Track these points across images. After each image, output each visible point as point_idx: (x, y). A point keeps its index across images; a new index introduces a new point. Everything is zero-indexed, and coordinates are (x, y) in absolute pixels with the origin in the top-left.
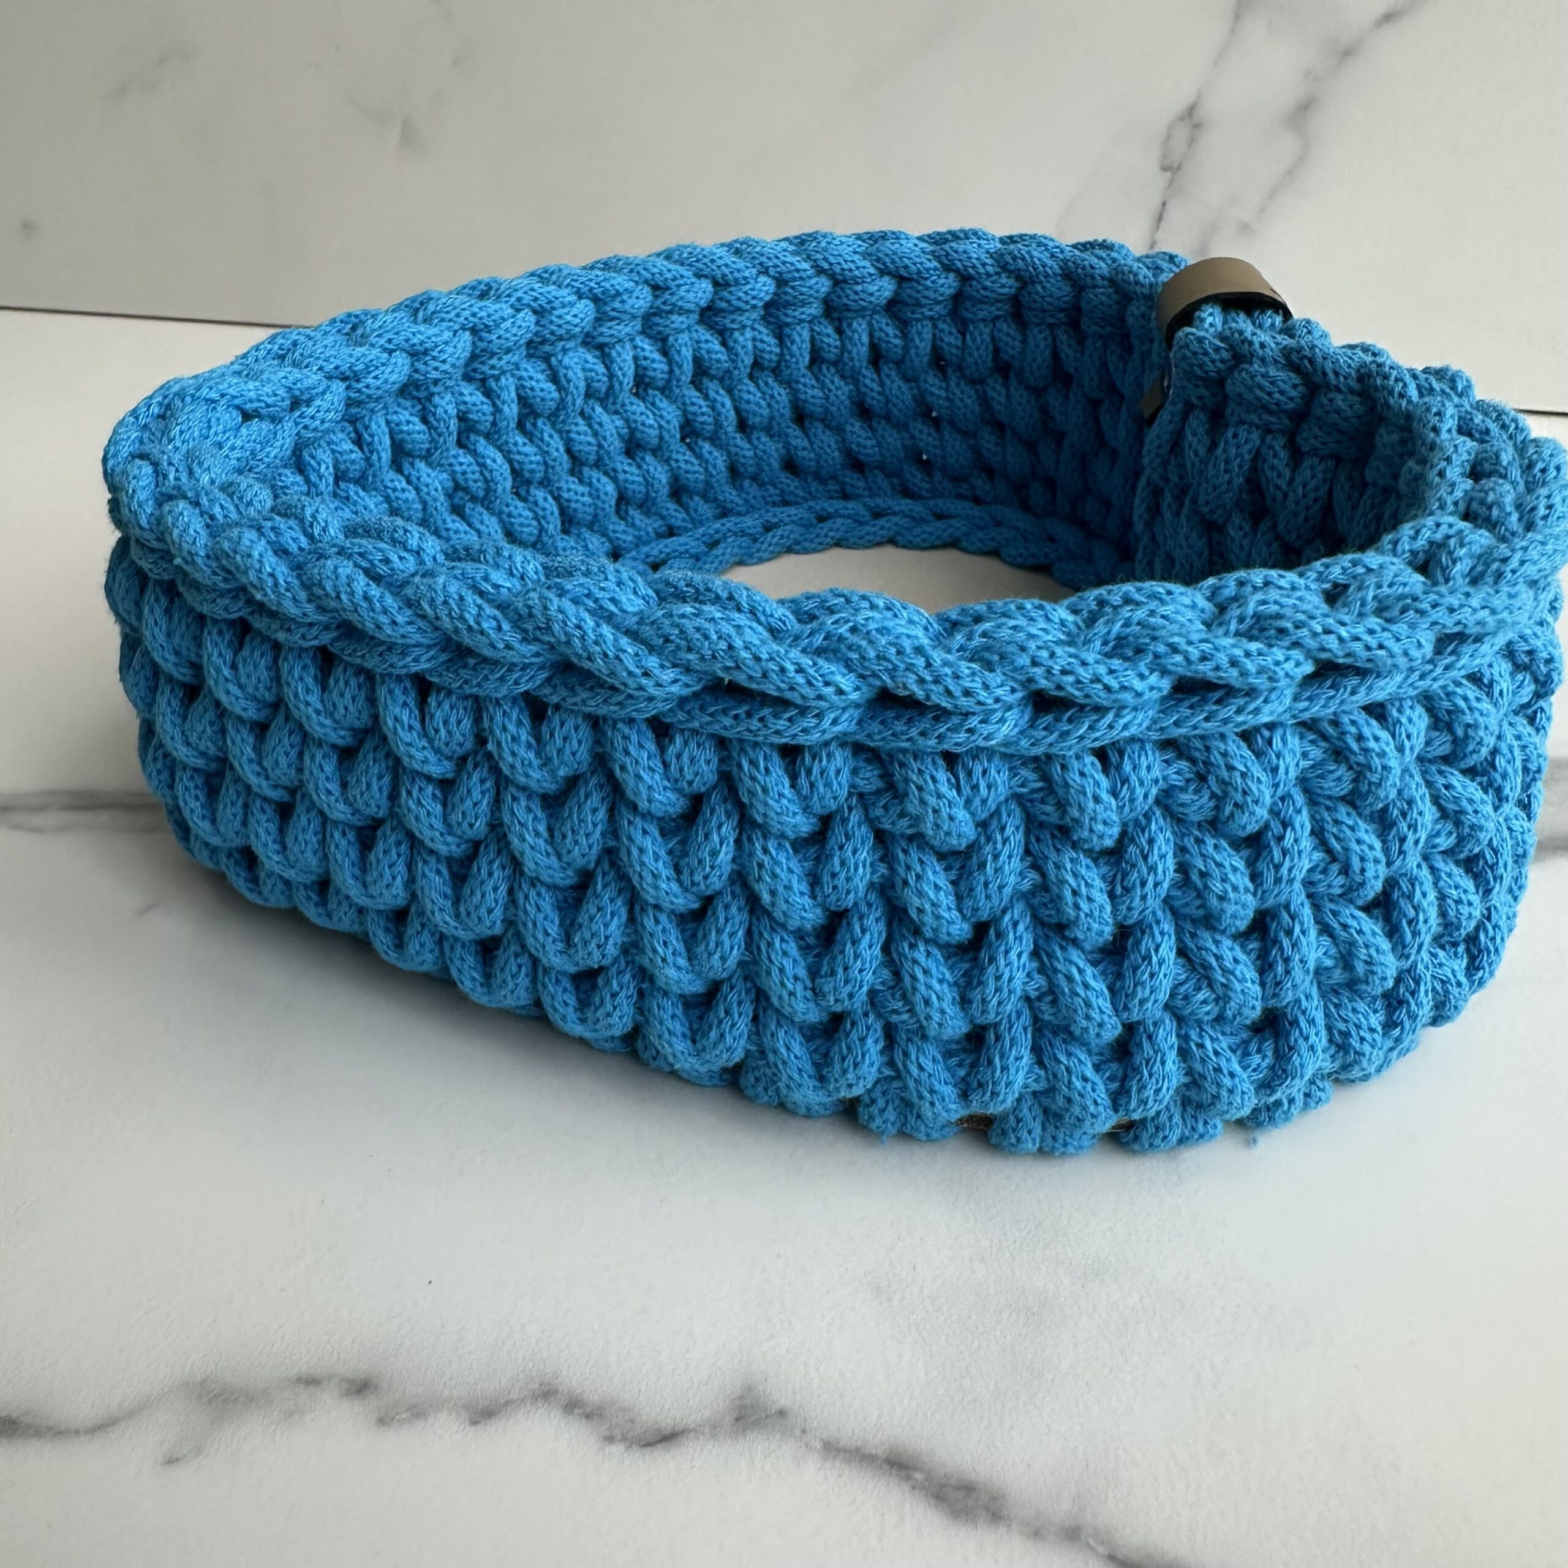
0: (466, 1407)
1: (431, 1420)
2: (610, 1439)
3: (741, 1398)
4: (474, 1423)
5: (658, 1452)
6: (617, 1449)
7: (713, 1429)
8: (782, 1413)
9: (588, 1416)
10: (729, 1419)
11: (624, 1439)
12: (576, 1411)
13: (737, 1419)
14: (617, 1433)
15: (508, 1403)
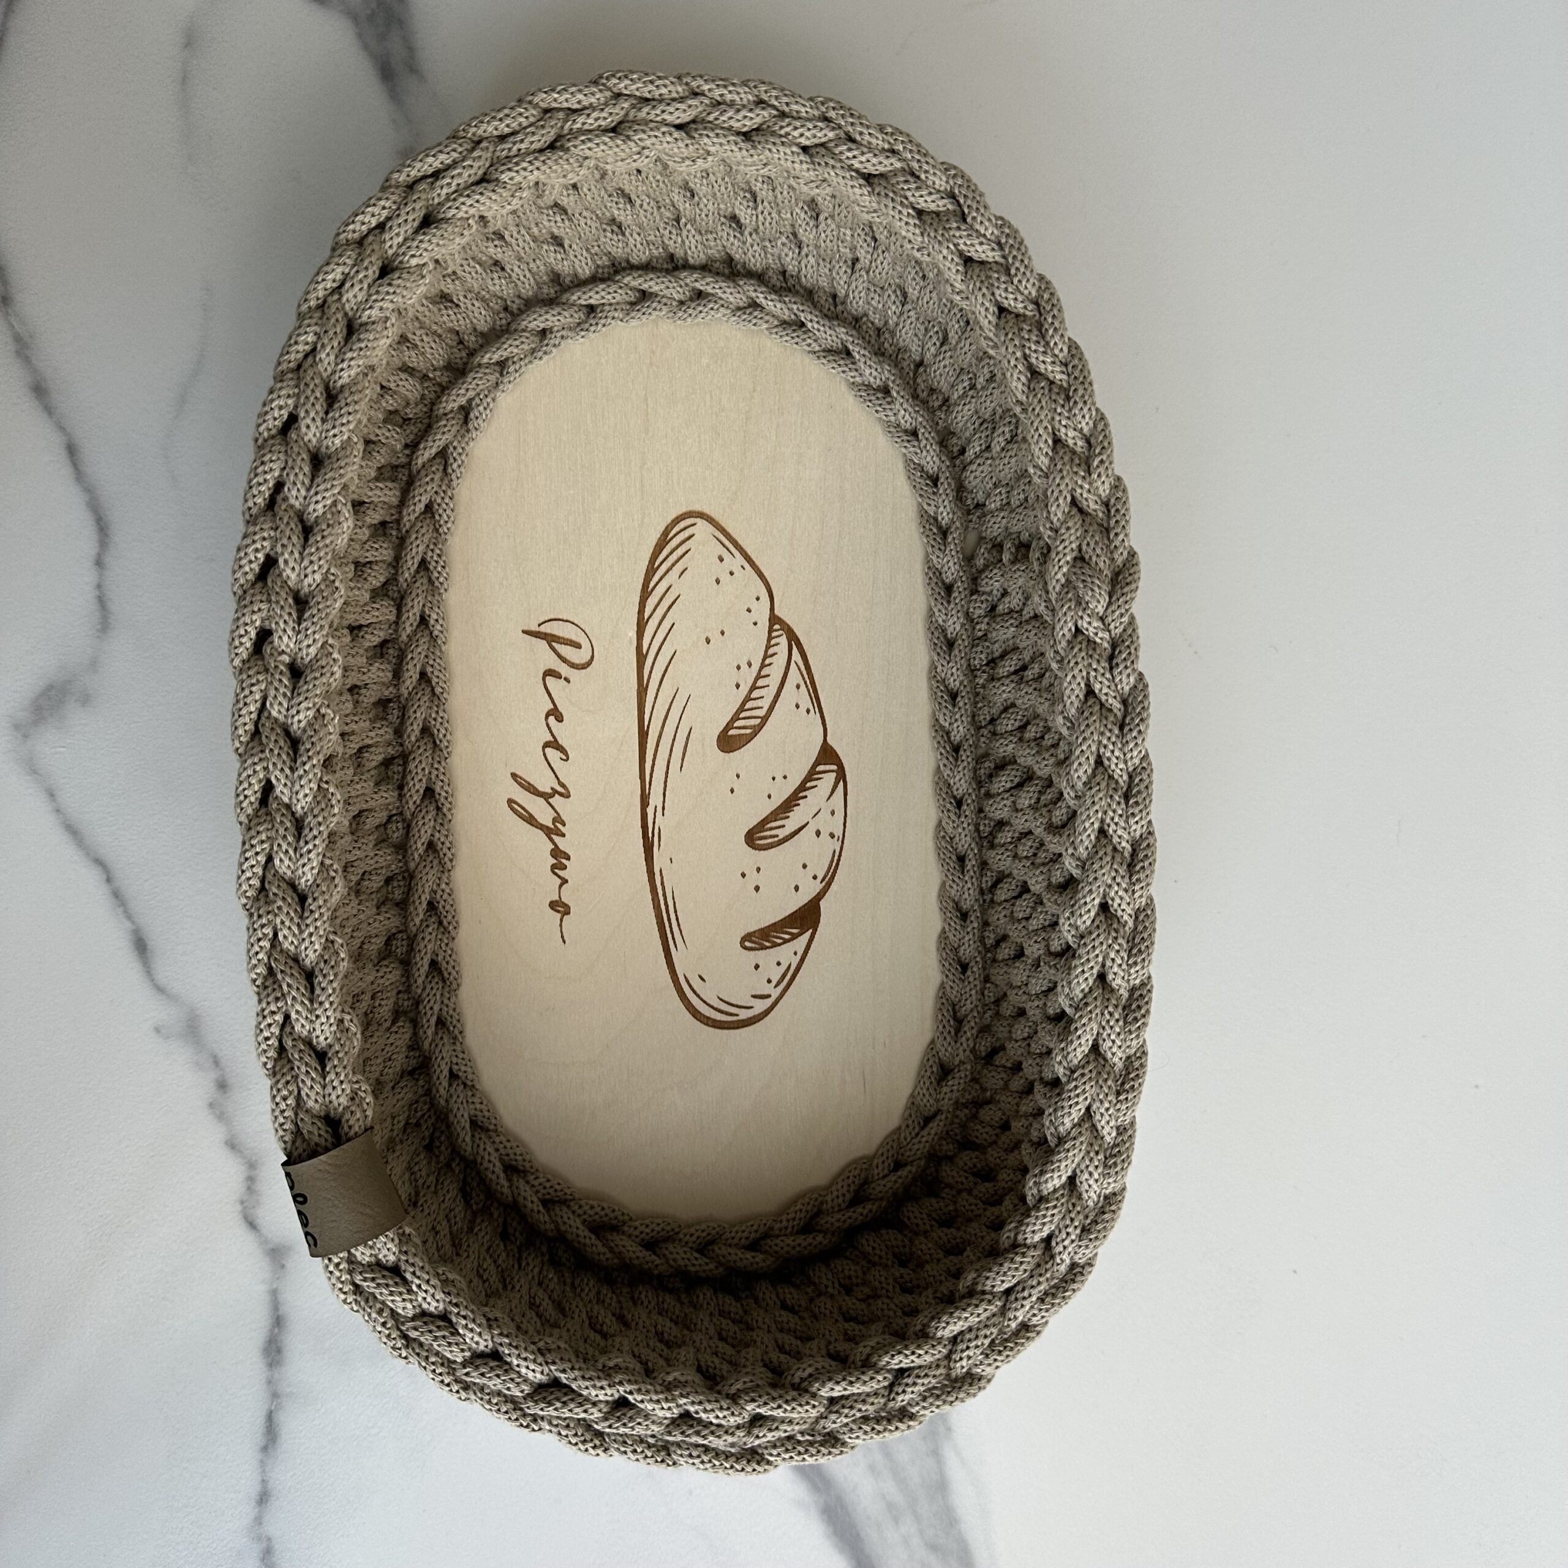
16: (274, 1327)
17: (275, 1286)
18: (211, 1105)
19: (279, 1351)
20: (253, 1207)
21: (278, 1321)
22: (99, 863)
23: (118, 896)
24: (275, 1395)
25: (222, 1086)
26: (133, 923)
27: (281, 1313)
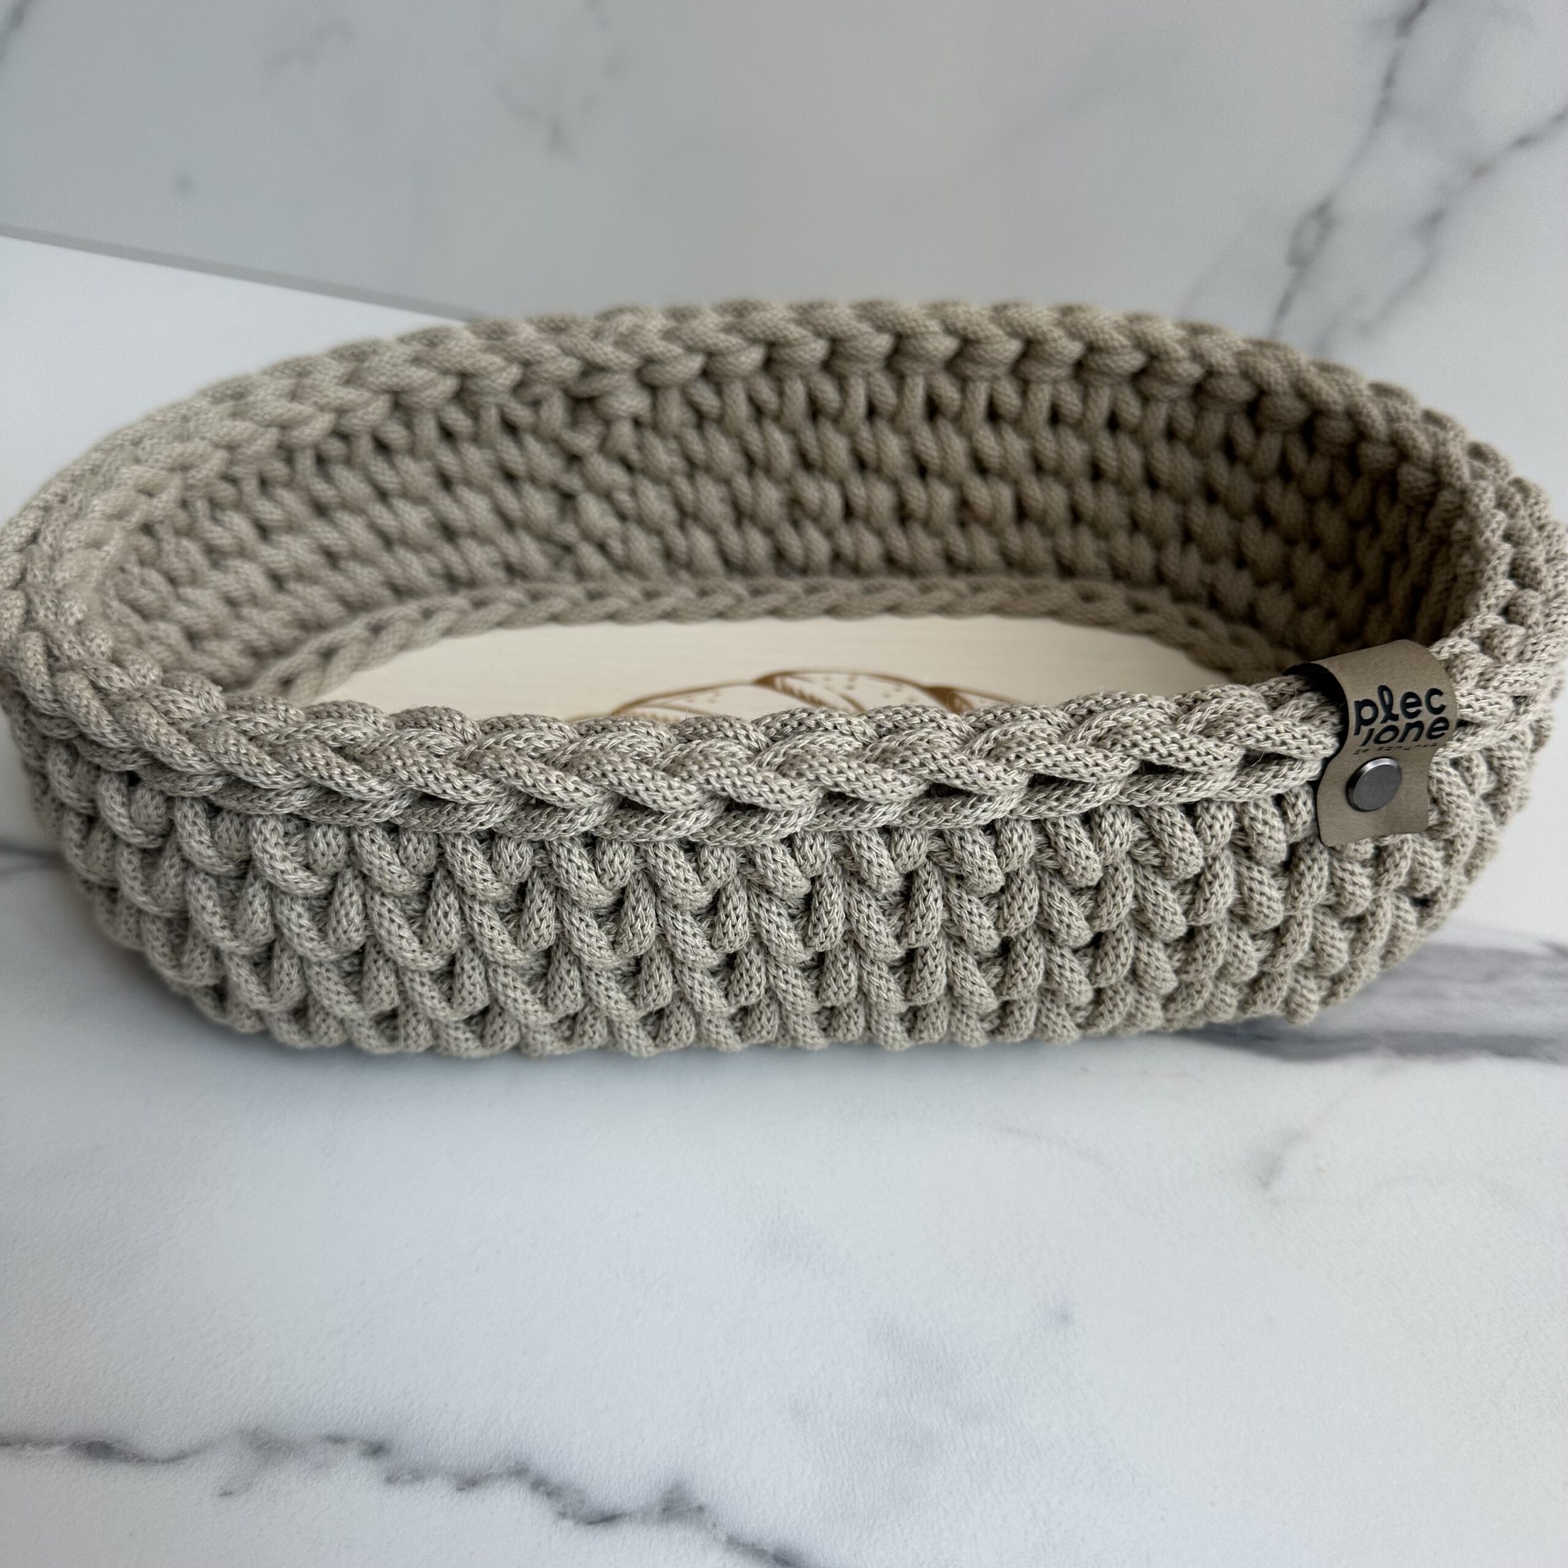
0: (455, 1475)
1: (427, 1484)
2: (563, 1515)
3: (671, 1492)
4: (461, 1490)
5: (599, 1530)
6: (568, 1524)
7: (644, 1516)
8: (700, 1509)
9: (549, 1494)
10: (657, 1509)
11: (574, 1516)
12: (542, 1488)
13: (664, 1510)
14: (569, 1511)
15: (488, 1476)
17: (724, 1538)
20: (582, 1502)
25: (376, 1450)
26: (60, 1443)
27: (771, 1551)
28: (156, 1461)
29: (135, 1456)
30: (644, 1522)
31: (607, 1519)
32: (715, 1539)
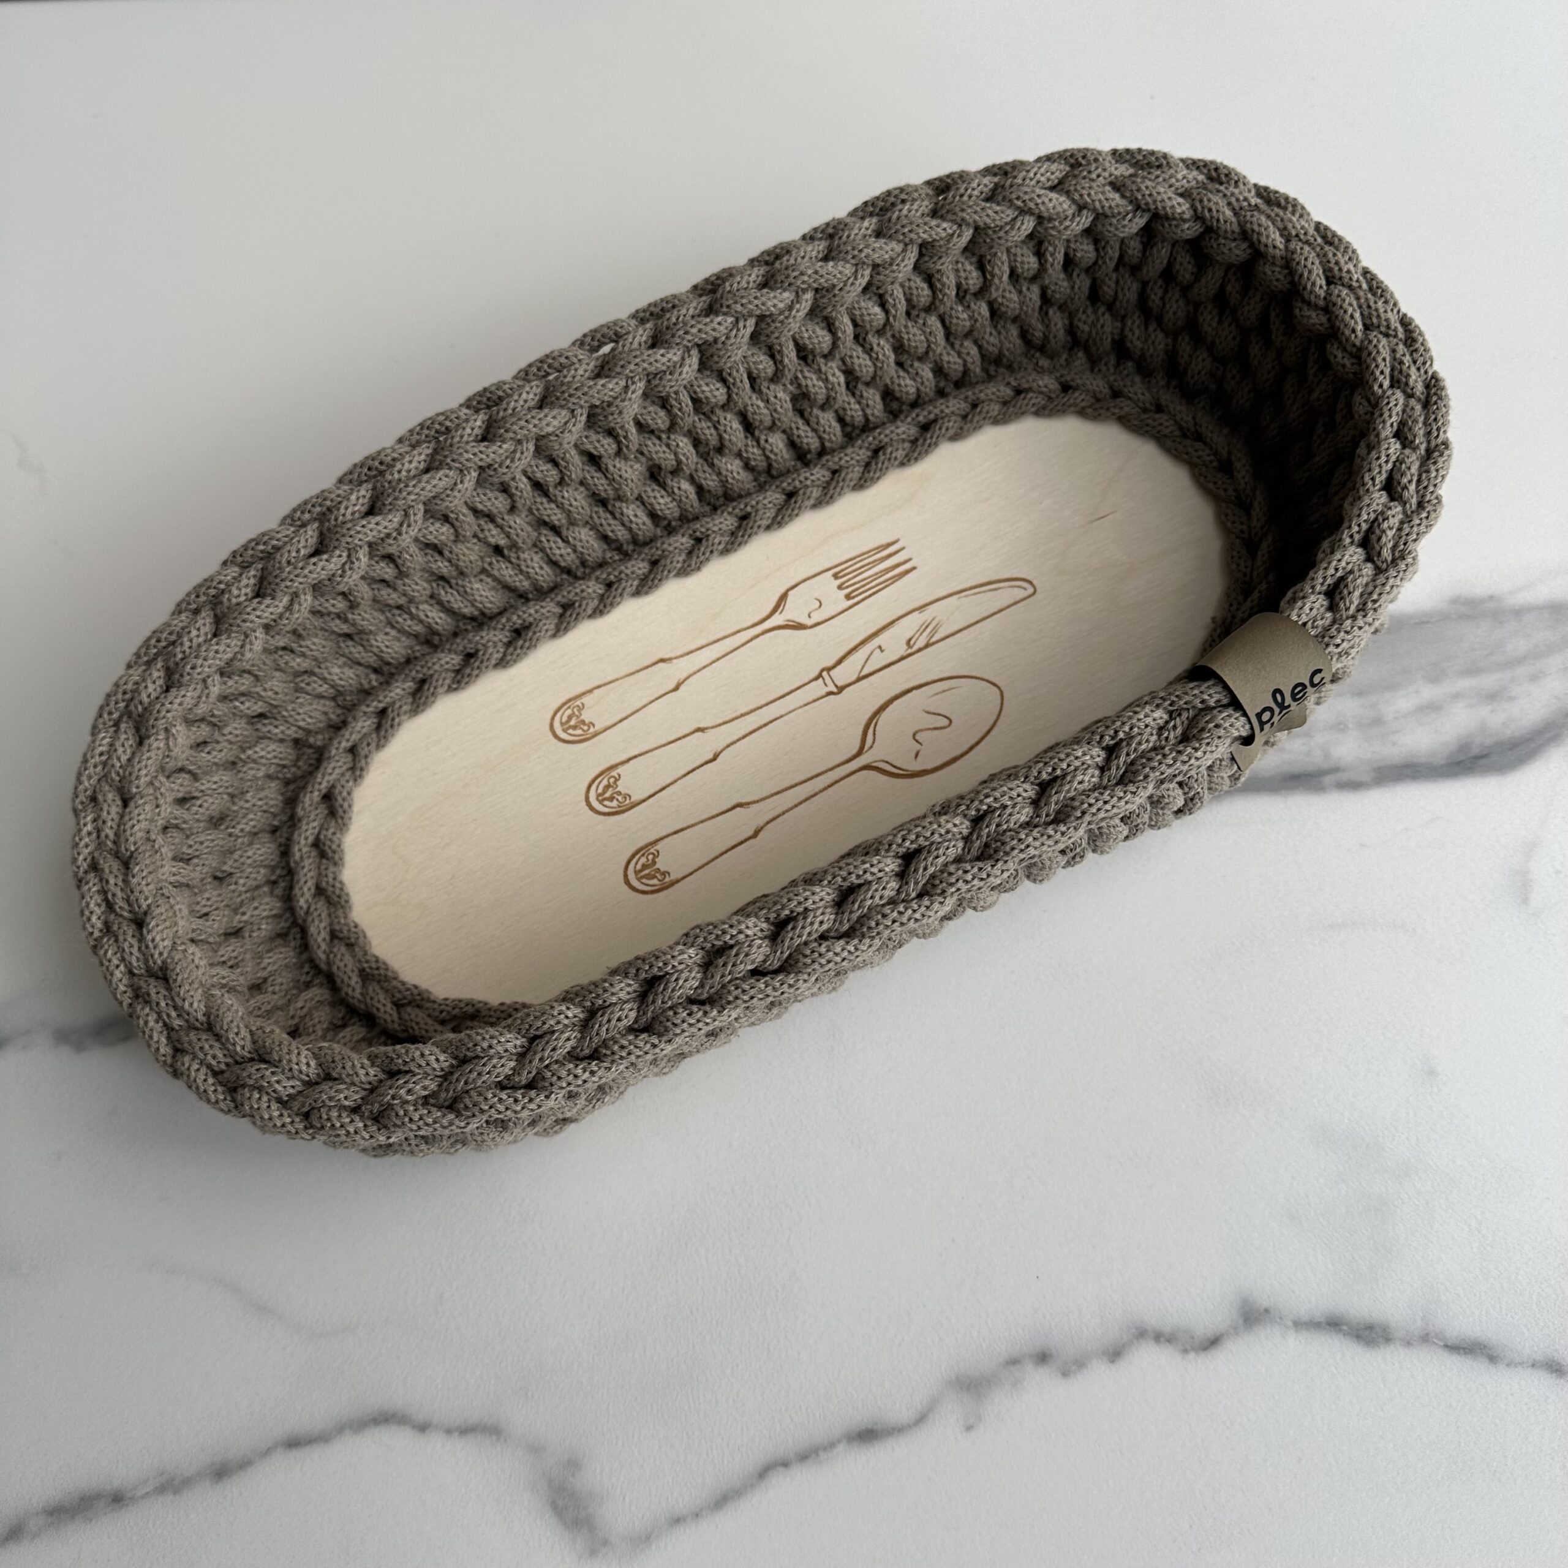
16: (1340, 1330)
17: (1290, 1324)
18: (1065, 1374)
19: (1370, 1327)
20: (1192, 1337)
21: (1333, 1324)
22: (764, 1472)
23: (808, 1455)
24: (1425, 1339)
25: (1043, 1358)
26: (839, 1441)
28: (909, 1426)
29: (893, 1429)
30: (1237, 1334)
31: (1213, 1343)
32: (1287, 1327)
